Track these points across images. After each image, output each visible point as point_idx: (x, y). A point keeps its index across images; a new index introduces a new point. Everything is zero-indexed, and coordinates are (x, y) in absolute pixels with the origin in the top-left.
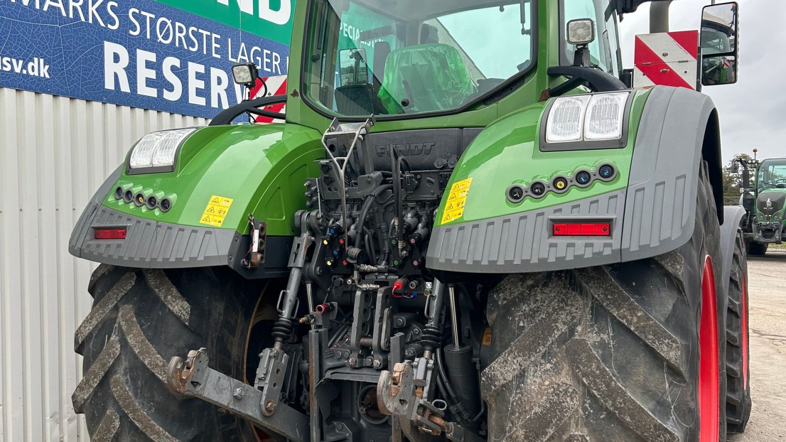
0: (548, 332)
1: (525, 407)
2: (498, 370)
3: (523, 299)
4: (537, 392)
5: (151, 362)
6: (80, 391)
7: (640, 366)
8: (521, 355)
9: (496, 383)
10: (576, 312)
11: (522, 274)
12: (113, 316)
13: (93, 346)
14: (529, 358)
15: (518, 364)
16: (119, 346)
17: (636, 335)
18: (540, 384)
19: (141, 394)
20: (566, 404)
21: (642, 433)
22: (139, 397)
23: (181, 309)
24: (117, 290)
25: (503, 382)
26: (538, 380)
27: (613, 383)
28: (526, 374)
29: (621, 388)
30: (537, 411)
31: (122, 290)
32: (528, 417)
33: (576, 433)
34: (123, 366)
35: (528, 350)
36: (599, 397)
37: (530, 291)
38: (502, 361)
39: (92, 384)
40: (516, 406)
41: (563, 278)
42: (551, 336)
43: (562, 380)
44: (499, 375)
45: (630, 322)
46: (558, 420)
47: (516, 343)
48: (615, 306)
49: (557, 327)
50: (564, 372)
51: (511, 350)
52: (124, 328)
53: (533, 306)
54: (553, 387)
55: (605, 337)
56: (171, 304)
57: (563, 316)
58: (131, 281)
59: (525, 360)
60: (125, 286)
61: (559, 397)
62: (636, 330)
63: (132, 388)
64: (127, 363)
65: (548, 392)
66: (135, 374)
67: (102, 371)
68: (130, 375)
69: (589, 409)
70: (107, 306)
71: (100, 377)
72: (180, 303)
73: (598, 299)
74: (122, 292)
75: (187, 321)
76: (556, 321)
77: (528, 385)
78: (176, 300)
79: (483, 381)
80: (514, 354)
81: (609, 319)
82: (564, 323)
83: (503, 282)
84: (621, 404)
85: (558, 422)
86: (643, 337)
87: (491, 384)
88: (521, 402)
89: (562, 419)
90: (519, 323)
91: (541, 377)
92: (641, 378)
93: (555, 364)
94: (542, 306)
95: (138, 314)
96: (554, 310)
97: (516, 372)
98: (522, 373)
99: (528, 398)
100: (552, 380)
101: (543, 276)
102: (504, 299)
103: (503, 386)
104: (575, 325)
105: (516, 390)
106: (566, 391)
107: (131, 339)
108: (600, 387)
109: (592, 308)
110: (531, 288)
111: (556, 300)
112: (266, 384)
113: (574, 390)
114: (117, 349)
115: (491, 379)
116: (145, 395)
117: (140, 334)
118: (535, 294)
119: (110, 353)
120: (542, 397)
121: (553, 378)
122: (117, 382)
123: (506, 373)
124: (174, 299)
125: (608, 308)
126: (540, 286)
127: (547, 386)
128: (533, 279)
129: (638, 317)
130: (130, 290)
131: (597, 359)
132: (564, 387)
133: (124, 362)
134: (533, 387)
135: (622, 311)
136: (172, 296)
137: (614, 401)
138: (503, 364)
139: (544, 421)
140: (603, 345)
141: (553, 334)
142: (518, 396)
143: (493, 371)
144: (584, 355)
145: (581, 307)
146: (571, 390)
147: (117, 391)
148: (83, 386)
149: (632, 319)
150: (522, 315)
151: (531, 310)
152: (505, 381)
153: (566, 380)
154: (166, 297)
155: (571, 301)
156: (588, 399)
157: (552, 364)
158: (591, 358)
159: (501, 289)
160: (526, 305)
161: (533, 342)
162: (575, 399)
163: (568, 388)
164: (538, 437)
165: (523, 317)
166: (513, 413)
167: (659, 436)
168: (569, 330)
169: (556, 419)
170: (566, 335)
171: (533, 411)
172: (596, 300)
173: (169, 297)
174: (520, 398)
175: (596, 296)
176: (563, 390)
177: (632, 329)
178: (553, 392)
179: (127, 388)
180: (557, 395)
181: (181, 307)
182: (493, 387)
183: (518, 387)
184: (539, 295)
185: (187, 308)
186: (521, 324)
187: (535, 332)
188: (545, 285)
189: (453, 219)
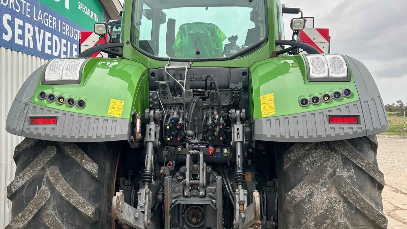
0: (323, 172)
1: (313, 211)
2: (297, 193)
3: (305, 156)
4: (320, 202)
5: (75, 201)
6: (16, 223)
7: (368, 186)
8: (310, 184)
9: (296, 200)
10: (336, 162)
11: (302, 143)
12: (41, 173)
13: (26, 193)
14: (315, 186)
15: (308, 189)
16: (50, 192)
17: (366, 172)
18: (321, 198)
19: (66, 222)
20: (336, 207)
21: (373, 218)
22: (65, 223)
23: (92, 168)
24: (43, 157)
25: (300, 199)
26: (320, 197)
27: (359, 195)
28: (313, 194)
29: (362, 198)
30: (321, 212)
31: (47, 157)
32: (316, 215)
33: (341, 221)
34: (52, 205)
35: (314, 182)
36: (352, 202)
37: (308, 152)
38: (299, 188)
39: (27, 218)
40: (308, 210)
41: (324, 145)
42: (325, 174)
43: (332, 196)
44: (298, 195)
45: (362, 166)
46: (332, 216)
47: (306, 178)
48: (354, 158)
49: (327, 169)
50: (333, 192)
51: (304, 182)
52: (53, 181)
53: (312, 159)
54: (329, 200)
55: (351, 173)
56: (85, 165)
57: (329, 164)
58: (53, 151)
59: (312, 187)
60: (49, 155)
61: (332, 204)
62: (366, 169)
63: (60, 218)
64: (55, 203)
65: (326, 202)
66: (62, 209)
67: (36, 209)
68: (58, 210)
69: (347, 209)
70: (36, 167)
71: (34, 213)
72: (91, 164)
73: (345, 155)
74: (47, 158)
75: (96, 175)
76: (326, 167)
77: (314, 199)
78: (88, 162)
79: (288, 199)
80: (306, 184)
81: (351, 165)
82: (331, 168)
83: (291, 148)
84: (363, 205)
85: (332, 217)
86: (369, 173)
87: (292, 201)
88: (311, 208)
89: (334, 215)
90: (306, 168)
91: (321, 195)
92: (369, 192)
93: (328, 188)
94: (317, 159)
95: (62, 171)
96: (324, 161)
97: (308, 193)
98: (311, 194)
99: (315, 206)
100: (327, 196)
101: (314, 144)
102: (295, 156)
103: (300, 201)
104: (336, 168)
105: (308, 202)
106: (335, 201)
107: (58, 187)
108: (353, 198)
109: (342, 159)
110: (309, 150)
111: (324, 156)
112: (146, 209)
113: (340, 200)
114: (48, 195)
115: (293, 198)
116: (69, 222)
117: (66, 184)
118: (311, 154)
119: (43, 197)
120: (323, 205)
121: (328, 195)
122: (49, 215)
123: (302, 194)
124: (87, 162)
125: (351, 160)
126: (314, 150)
127: (325, 199)
128: (309, 146)
129: (365, 163)
130: (53, 157)
131: (350, 184)
132: (334, 199)
133: (52, 203)
134: (317, 200)
135: (358, 161)
136: (85, 160)
137: (360, 204)
138: (300, 189)
139: (325, 217)
140: (350, 177)
141: (326, 173)
142: (309, 205)
143: (294, 193)
144: (343, 183)
145: (338, 159)
146: (338, 200)
147: (49, 221)
148: (19, 219)
149: (363, 164)
150: (306, 164)
151: (311, 161)
152: (302, 198)
153: (334, 195)
154: (81, 161)
155: (332, 156)
156: (346, 204)
157: (326, 188)
158: (347, 184)
159: (291, 151)
160: (308, 159)
161: (316, 177)
162: (340, 204)
163: (336, 199)
164: (321, 225)
165: (307, 165)
166: (307, 214)
167: (380, 219)
168: (333, 171)
169: (331, 215)
170: (332, 173)
171: (319, 212)
172: (344, 155)
173: (84, 161)
174: (310, 207)
175: (344, 154)
176: (334, 201)
177: (364, 169)
178: (329, 202)
179: (57, 219)
180: (331, 203)
181: (92, 166)
182: (294, 202)
183: (309, 201)
184: (314, 154)
185: (96, 167)
186: (307, 169)
187: (317, 173)
188: (316, 149)
189: (270, 114)
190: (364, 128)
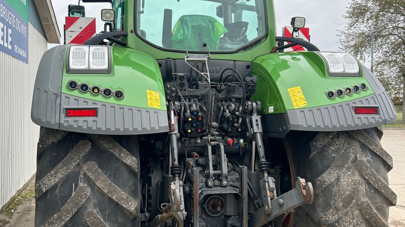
0: (347, 158)
1: (341, 193)
2: (327, 177)
3: (330, 144)
4: (346, 185)
5: (118, 197)
6: (49, 226)
7: (382, 169)
8: (337, 169)
9: (325, 184)
10: (356, 148)
11: (325, 132)
12: (76, 170)
13: (60, 192)
14: (341, 170)
15: (336, 174)
16: (90, 189)
17: (380, 156)
18: (347, 181)
19: (108, 220)
20: (359, 188)
21: (387, 196)
22: (107, 221)
23: (132, 161)
24: (76, 152)
25: (329, 182)
26: (346, 180)
27: (377, 177)
28: (340, 178)
29: (380, 179)
30: (347, 194)
31: (81, 152)
32: (344, 197)
33: (364, 200)
34: (92, 203)
35: (340, 167)
36: (372, 183)
37: (332, 140)
38: (328, 173)
39: (64, 219)
40: (337, 192)
41: (344, 134)
42: (349, 160)
43: (356, 178)
44: (327, 180)
45: (377, 151)
46: (357, 196)
47: (334, 164)
48: (370, 145)
49: (350, 155)
50: (356, 175)
51: (332, 168)
52: (92, 177)
53: (336, 147)
54: (353, 182)
55: (369, 158)
56: (124, 159)
57: (351, 150)
58: (88, 146)
59: (339, 172)
60: (84, 150)
61: (356, 186)
62: (380, 154)
63: (101, 216)
64: (95, 201)
65: (351, 184)
66: (103, 207)
67: (75, 208)
68: (98, 208)
69: (368, 189)
70: (70, 164)
71: (72, 213)
72: (130, 158)
73: (363, 142)
74: (82, 154)
75: (136, 169)
76: (349, 153)
77: (342, 182)
78: (127, 156)
79: (318, 183)
80: (334, 169)
81: (368, 151)
82: (353, 154)
83: (317, 137)
84: (380, 185)
85: (357, 197)
86: (382, 157)
87: (323, 184)
88: (339, 190)
89: (359, 195)
90: (332, 155)
91: (347, 178)
92: (383, 174)
93: (352, 172)
94: (340, 146)
95: (101, 167)
96: (346, 148)
97: (336, 177)
98: (338, 177)
99: (342, 188)
100: (352, 179)
101: (336, 133)
102: (320, 145)
103: (329, 184)
104: (356, 154)
105: (336, 185)
106: (359, 183)
107: (99, 184)
108: (372, 179)
109: (360, 146)
110: (332, 139)
111: (346, 144)
113: (362, 182)
114: (88, 192)
115: (322, 182)
116: (111, 219)
117: (107, 180)
118: (335, 142)
119: (82, 195)
120: (349, 187)
121: (352, 178)
122: (91, 214)
123: (331, 178)
124: (126, 156)
125: (368, 146)
126: (336, 138)
127: (350, 182)
128: (332, 135)
129: (379, 149)
130: (88, 152)
131: (370, 168)
132: (358, 181)
133: (92, 200)
134: (344, 183)
135: (373, 147)
136: (124, 154)
137: (378, 184)
138: (329, 174)
139: (351, 197)
140: (369, 161)
141: (350, 159)
142: (337, 188)
143: (323, 178)
144: (364, 166)
145: (357, 146)
146: (361, 182)
147: (91, 220)
148: (54, 221)
149: (377, 150)
150: (332, 151)
151: (336, 149)
152: (331, 182)
153: (358, 178)
154: (120, 154)
155: (352, 144)
156: (367, 185)
157: (351, 172)
158: (367, 167)
159: (317, 140)
160: (332, 147)
161: (342, 163)
162: (363, 186)
163: (360, 181)
164: (348, 205)
165: (333, 152)
166: (335, 196)
167: (392, 196)
168: (355, 156)
169: (356, 196)
170: (354, 158)
171: (346, 194)
172: (362, 142)
173: (122, 155)
174: (338, 189)
175: (362, 141)
176: (358, 182)
177: (378, 153)
178: (353, 184)
179: (99, 217)
180: (356, 185)
181: (132, 160)
182: (324, 186)
183: (337, 184)
184: (337, 142)
185: (135, 161)
186: (333, 156)
187: (342, 158)
188: (338, 137)
189: (302, 106)
190: (383, 118)
